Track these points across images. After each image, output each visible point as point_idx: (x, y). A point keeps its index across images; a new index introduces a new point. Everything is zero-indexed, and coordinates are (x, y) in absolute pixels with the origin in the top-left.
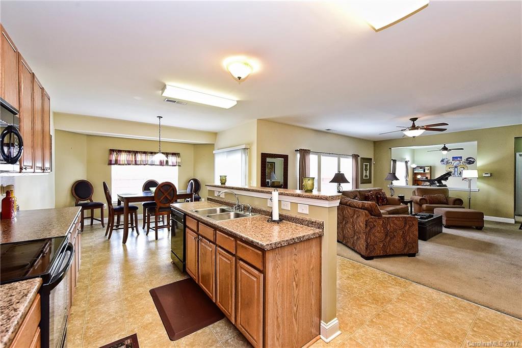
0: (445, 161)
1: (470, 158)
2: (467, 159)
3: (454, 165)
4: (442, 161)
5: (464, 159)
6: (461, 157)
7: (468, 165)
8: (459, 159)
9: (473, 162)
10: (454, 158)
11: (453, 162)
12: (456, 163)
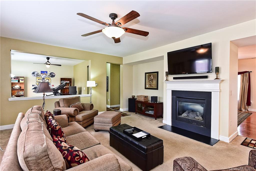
0: (36, 73)
1: (52, 73)
2: (51, 74)
3: (42, 77)
4: (33, 73)
5: (49, 73)
6: (47, 72)
7: (51, 78)
8: (45, 73)
9: (54, 76)
10: (42, 72)
11: (41, 75)
12: (43, 76)
